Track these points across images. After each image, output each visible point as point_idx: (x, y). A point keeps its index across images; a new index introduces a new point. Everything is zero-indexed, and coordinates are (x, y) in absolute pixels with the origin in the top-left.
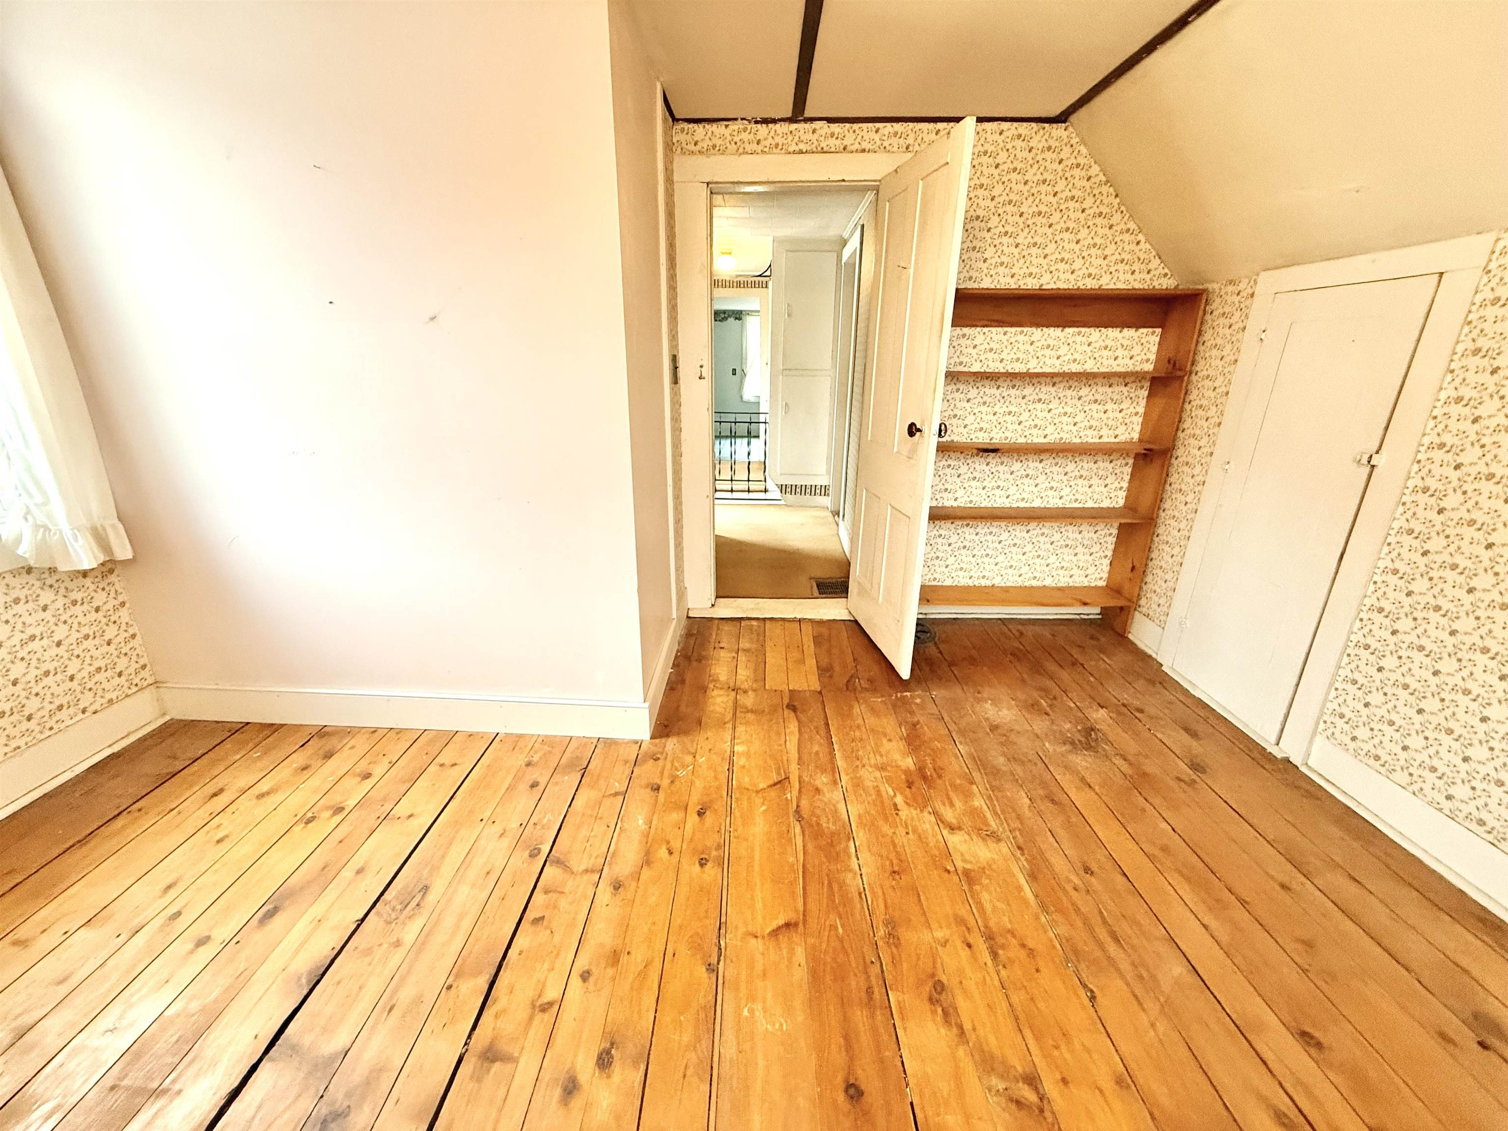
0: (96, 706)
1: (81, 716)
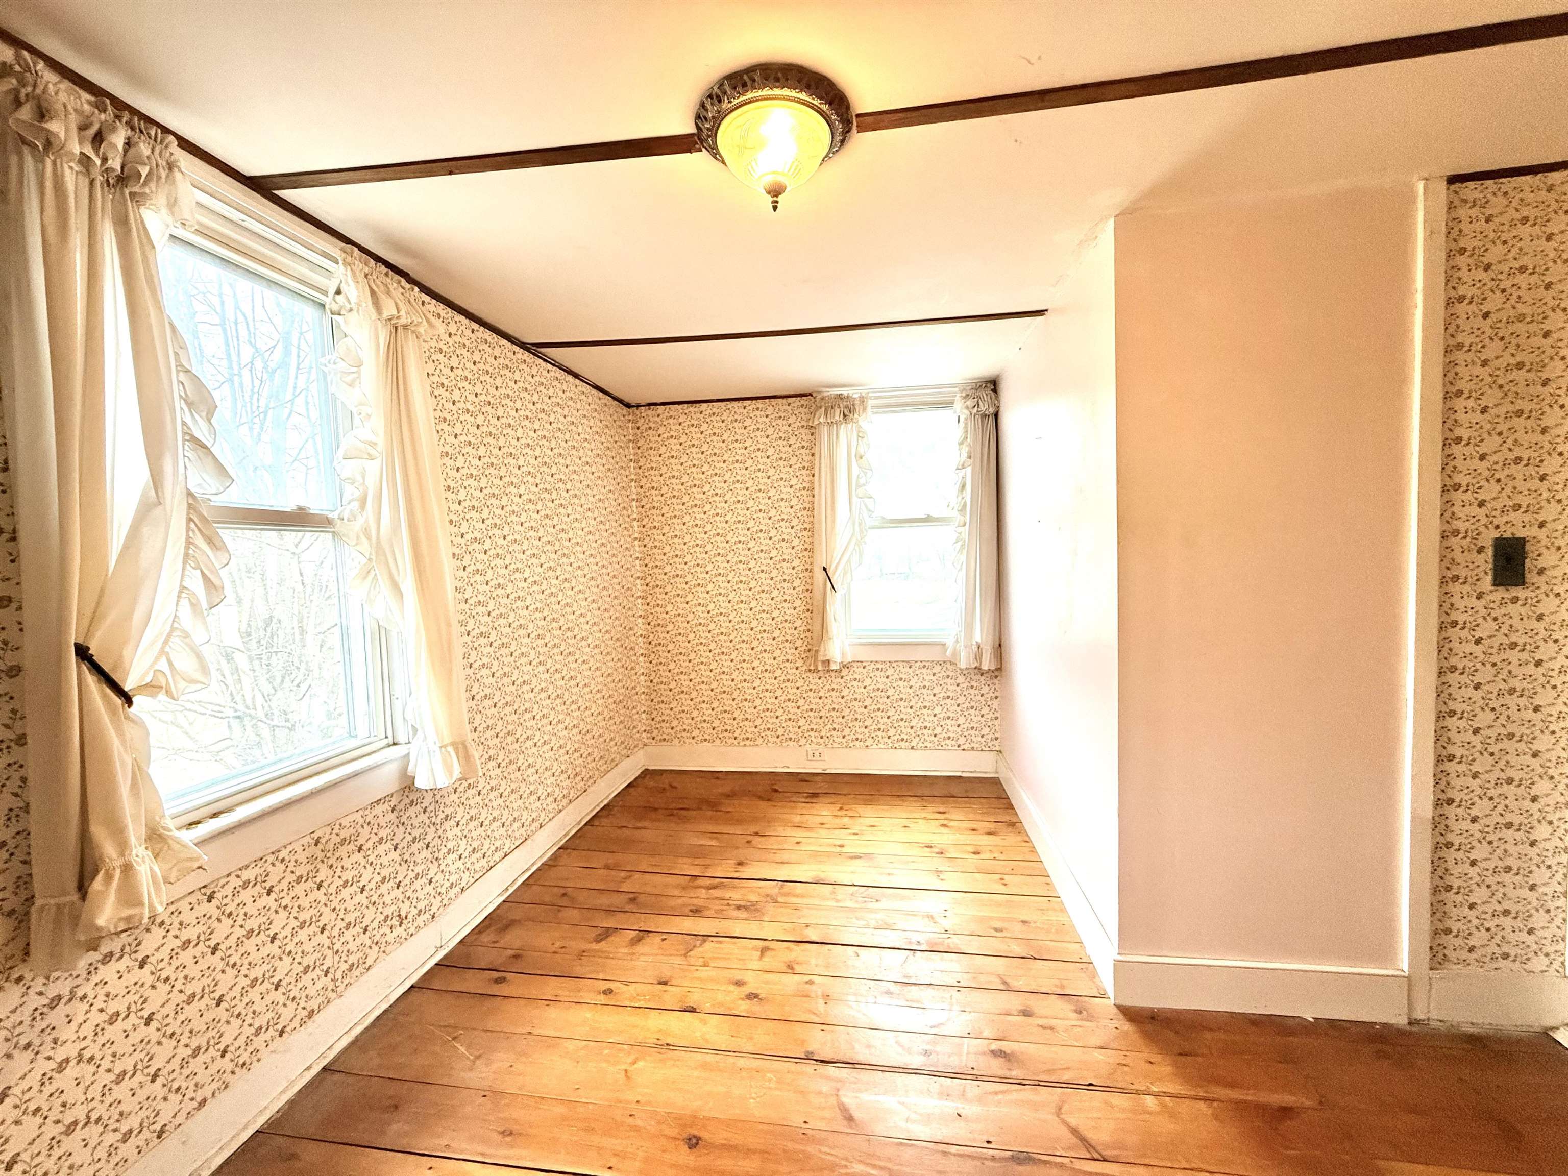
0: (965, 747)
1: (956, 748)
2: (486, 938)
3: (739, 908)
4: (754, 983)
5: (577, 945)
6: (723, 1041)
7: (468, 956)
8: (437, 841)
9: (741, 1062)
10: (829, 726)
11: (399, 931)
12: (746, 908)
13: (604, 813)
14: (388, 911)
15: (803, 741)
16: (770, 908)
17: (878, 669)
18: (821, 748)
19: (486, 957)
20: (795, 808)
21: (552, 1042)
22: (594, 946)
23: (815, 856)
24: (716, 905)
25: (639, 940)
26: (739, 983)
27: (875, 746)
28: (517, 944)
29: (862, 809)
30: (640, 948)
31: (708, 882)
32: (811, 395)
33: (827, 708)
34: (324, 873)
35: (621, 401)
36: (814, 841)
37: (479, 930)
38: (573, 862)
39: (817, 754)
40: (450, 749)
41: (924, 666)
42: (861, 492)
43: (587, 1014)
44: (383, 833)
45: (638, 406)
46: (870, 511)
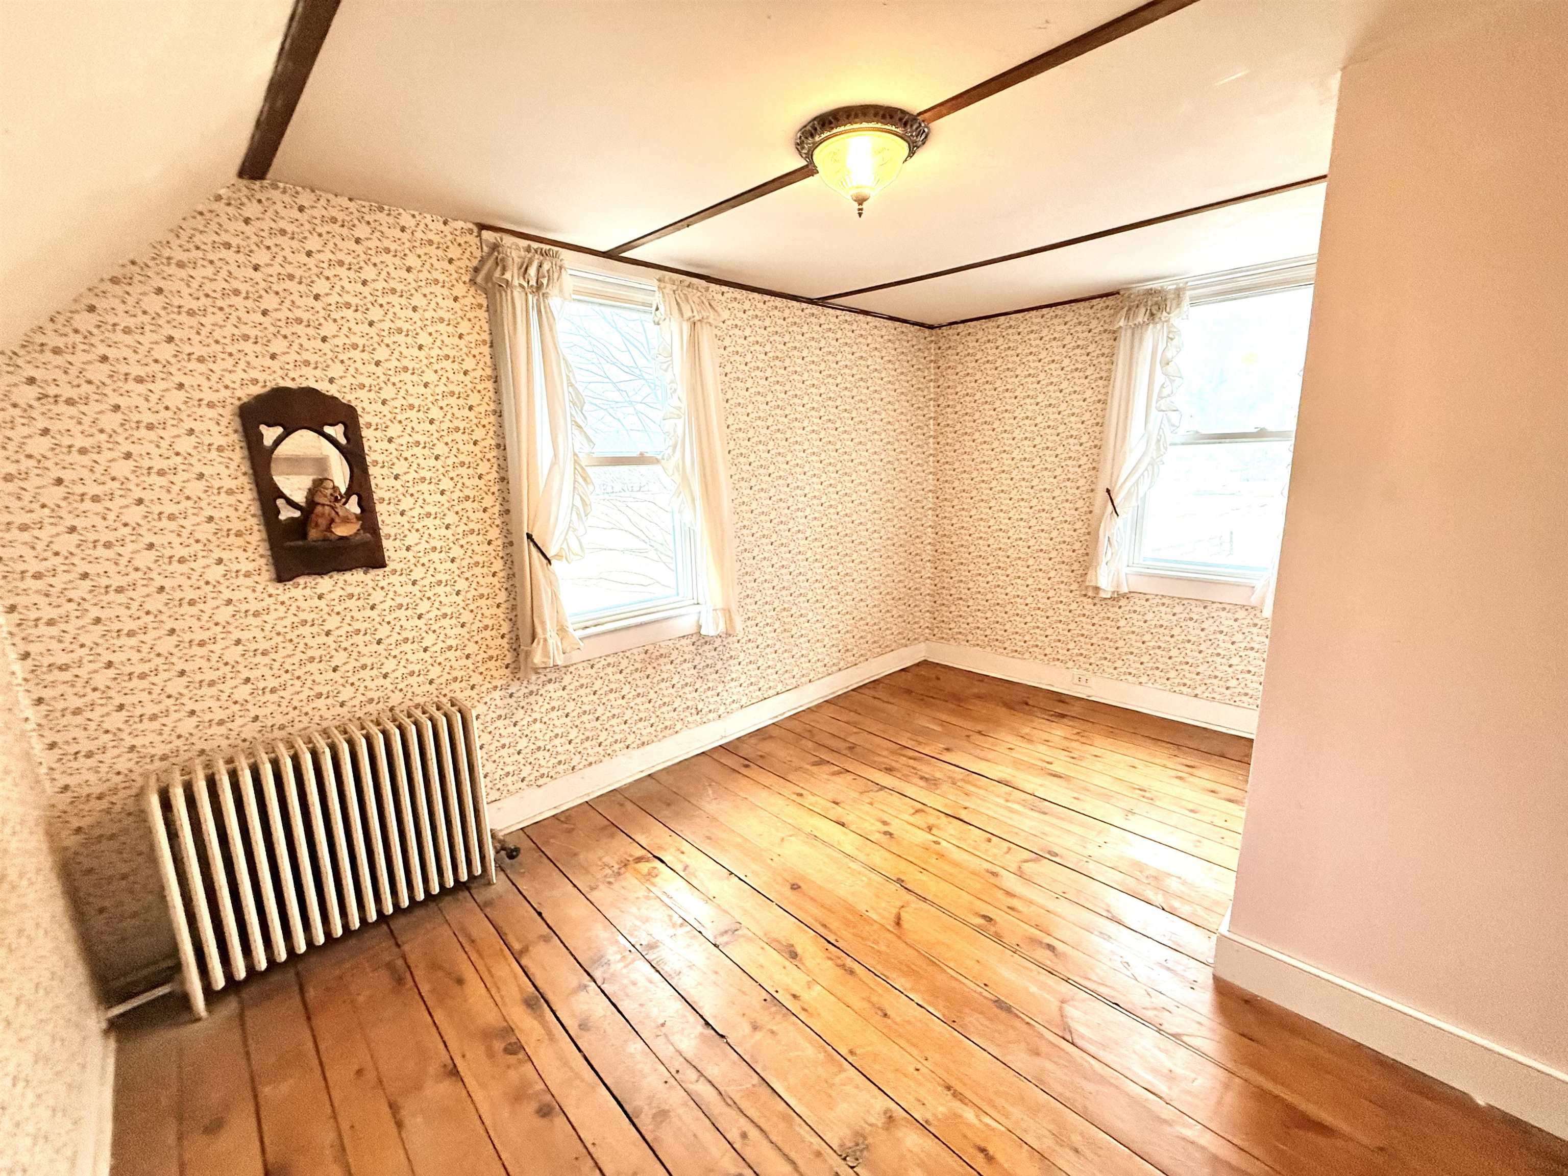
2: (753, 741)
3: (922, 778)
4: (895, 827)
5: (796, 762)
6: (849, 849)
7: (737, 747)
8: (723, 671)
9: (853, 865)
10: (1099, 655)
11: (695, 717)
12: (927, 780)
13: (871, 686)
14: (689, 703)
15: (1070, 664)
16: (945, 787)
17: (1163, 604)
18: (1088, 675)
19: (746, 750)
20: (1032, 721)
21: (754, 807)
22: (808, 767)
23: (1017, 764)
24: (906, 771)
25: (839, 773)
26: (885, 823)
27: (1150, 685)
28: (767, 750)
29: (1099, 740)
30: (839, 779)
31: (911, 753)
32: (1118, 293)
33: (1100, 635)
34: (650, 671)
35: (922, 325)
36: (1024, 751)
37: (751, 735)
38: (830, 711)
39: (1083, 679)
40: (720, 613)
41: (1224, 609)
42: (1163, 404)
43: (781, 802)
44: (687, 656)
45: (940, 327)
46: (1173, 425)
